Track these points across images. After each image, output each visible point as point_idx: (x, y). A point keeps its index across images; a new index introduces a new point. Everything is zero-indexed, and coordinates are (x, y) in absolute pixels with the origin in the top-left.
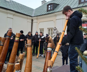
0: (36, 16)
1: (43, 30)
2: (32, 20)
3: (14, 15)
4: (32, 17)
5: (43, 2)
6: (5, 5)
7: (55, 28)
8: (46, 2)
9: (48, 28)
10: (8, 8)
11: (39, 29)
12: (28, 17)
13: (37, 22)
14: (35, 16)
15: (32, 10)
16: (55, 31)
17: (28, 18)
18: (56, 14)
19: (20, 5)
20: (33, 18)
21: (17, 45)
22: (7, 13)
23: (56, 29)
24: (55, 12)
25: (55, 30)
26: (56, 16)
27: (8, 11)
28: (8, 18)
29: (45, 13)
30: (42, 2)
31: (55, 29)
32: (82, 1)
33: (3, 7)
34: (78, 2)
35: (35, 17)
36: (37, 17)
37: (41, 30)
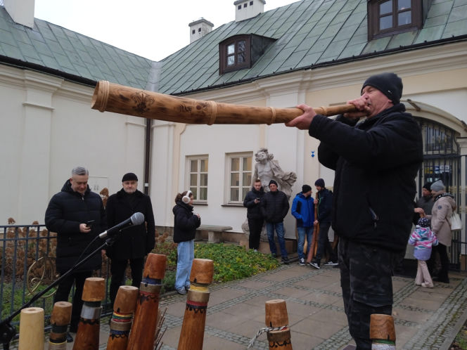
1: (203, 162)
3: (57, 93)
5: (196, 28)
6: (13, 42)
7: (265, 151)
8: (212, 25)
9: (227, 154)
11: (183, 158)
13: (174, 126)
15: (144, 68)
16: (267, 169)
18: (263, 84)
19: (85, 42)
22: (24, 85)
23: (270, 158)
24: (259, 78)
25: (262, 162)
26: (263, 95)
27: (29, 75)
28: (28, 110)
29: (209, 83)
30: (191, 25)
31: (265, 156)
32: (382, 27)
37: (194, 164)
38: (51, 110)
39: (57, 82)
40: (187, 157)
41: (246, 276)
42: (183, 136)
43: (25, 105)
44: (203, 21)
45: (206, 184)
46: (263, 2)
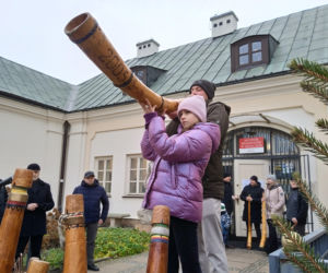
0: (83, 111)
1: (109, 162)
2: (67, 125)
4: (66, 112)
9: (128, 155)
11: (93, 159)
12: (51, 113)
13: (86, 133)
14: (76, 111)
15: (65, 90)
17: (48, 119)
19: (18, 68)
20: (69, 118)
21: (16, 223)
29: (115, 101)
34: (229, 65)
35: (80, 115)
36: (85, 114)
37: (101, 163)
40: (96, 158)
41: (138, 253)
42: (93, 142)
45: (110, 179)
46: (158, 45)
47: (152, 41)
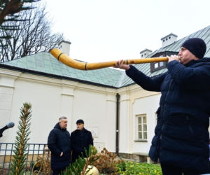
0: (126, 86)
1: (145, 118)
2: (118, 96)
3: (76, 88)
4: (116, 88)
5: (143, 54)
6: (59, 69)
8: (151, 51)
10: (65, 76)
12: (108, 90)
13: (129, 100)
14: (123, 87)
15: (118, 75)
17: (107, 93)
20: (119, 91)
22: (61, 86)
27: (64, 82)
28: (63, 96)
30: (141, 53)
33: (54, 74)
35: (124, 89)
36: (128, 88)
37: (140, 119)
38: (73, 96)
39: (76, 84)
40: (137, 115)
42: (134, 105)
43: (62, 95)
44: (147, 50)
45: (146, 129)
46: (176, 36)
47: (171, 34)
